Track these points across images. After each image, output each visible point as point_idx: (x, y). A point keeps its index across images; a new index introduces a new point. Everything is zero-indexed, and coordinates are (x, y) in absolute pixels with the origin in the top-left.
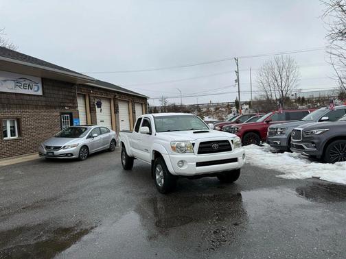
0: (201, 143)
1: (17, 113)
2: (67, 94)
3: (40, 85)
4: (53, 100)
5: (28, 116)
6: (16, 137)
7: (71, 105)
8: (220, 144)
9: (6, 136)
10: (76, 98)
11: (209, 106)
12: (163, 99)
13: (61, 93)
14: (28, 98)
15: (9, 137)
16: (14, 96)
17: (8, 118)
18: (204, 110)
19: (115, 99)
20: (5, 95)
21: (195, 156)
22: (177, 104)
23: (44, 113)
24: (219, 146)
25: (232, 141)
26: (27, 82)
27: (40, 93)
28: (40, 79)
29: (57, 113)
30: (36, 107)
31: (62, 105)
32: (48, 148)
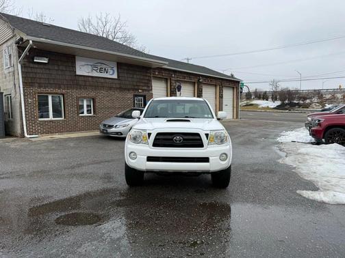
0: (159, 134)
1: (92, 94)
2: (142, 77)
3: (115, 69)
4: (127, 83)
5: (103, 97)
6: (92, 114)
7: (145, 88)
8: (186, 137)
9: (83, 113)
10: (150, 81)
11: (334, 92)
12: (274, 83)
13: (135, 76)
14: (103, 80)
15: (85, 114)
16: (90, 79)
17: (85, 98)
18: (328, 96)
19: (199, 83)
20: (82, 78)
21: (148, 148)
22: (291, 89)
23: (117, 94)
24: (184, 139)
25: (207, 135)
26: (104, 66)
27: (115, 76)
28: (116, 63)
29: (130, 95)
30: (110, 88)
31: (136, 87)
32: (105, 125)
